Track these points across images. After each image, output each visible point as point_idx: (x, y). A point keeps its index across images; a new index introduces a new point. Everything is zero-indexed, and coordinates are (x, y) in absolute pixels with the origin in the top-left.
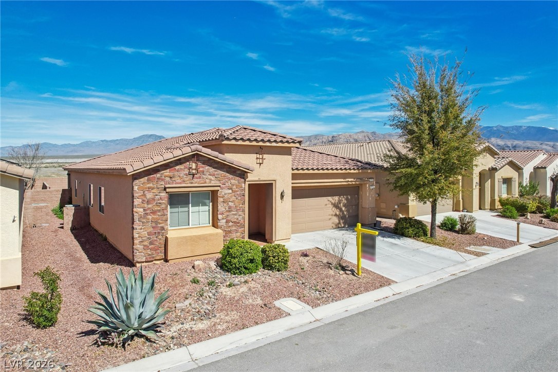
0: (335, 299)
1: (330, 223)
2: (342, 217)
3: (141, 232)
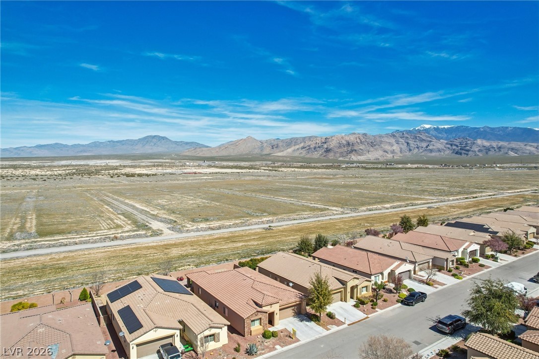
0: (286, 345)
1: (291, 315)
2: (295, 313)
3: (246, 330)
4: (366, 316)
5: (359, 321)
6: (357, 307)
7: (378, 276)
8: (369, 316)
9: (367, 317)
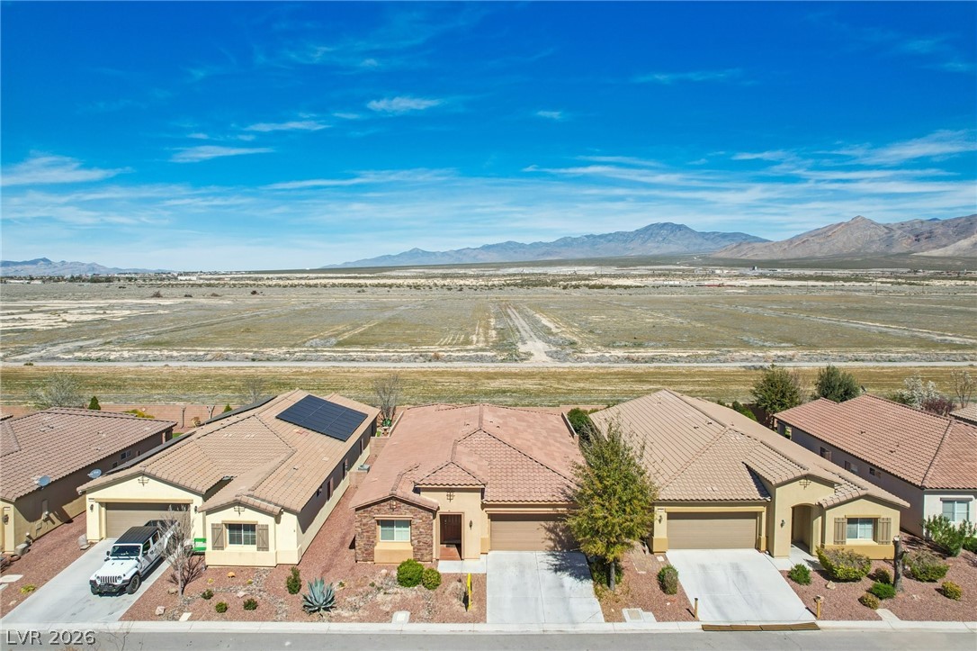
0: (430, 621)
1: (543, 546)
2: (558, 542)
3: (360, 543)
4: (809, 618)
5: (762, 628)
6: (796, 581)
7: (967, 501)
8: (820, 623)
9: (813, 627)
